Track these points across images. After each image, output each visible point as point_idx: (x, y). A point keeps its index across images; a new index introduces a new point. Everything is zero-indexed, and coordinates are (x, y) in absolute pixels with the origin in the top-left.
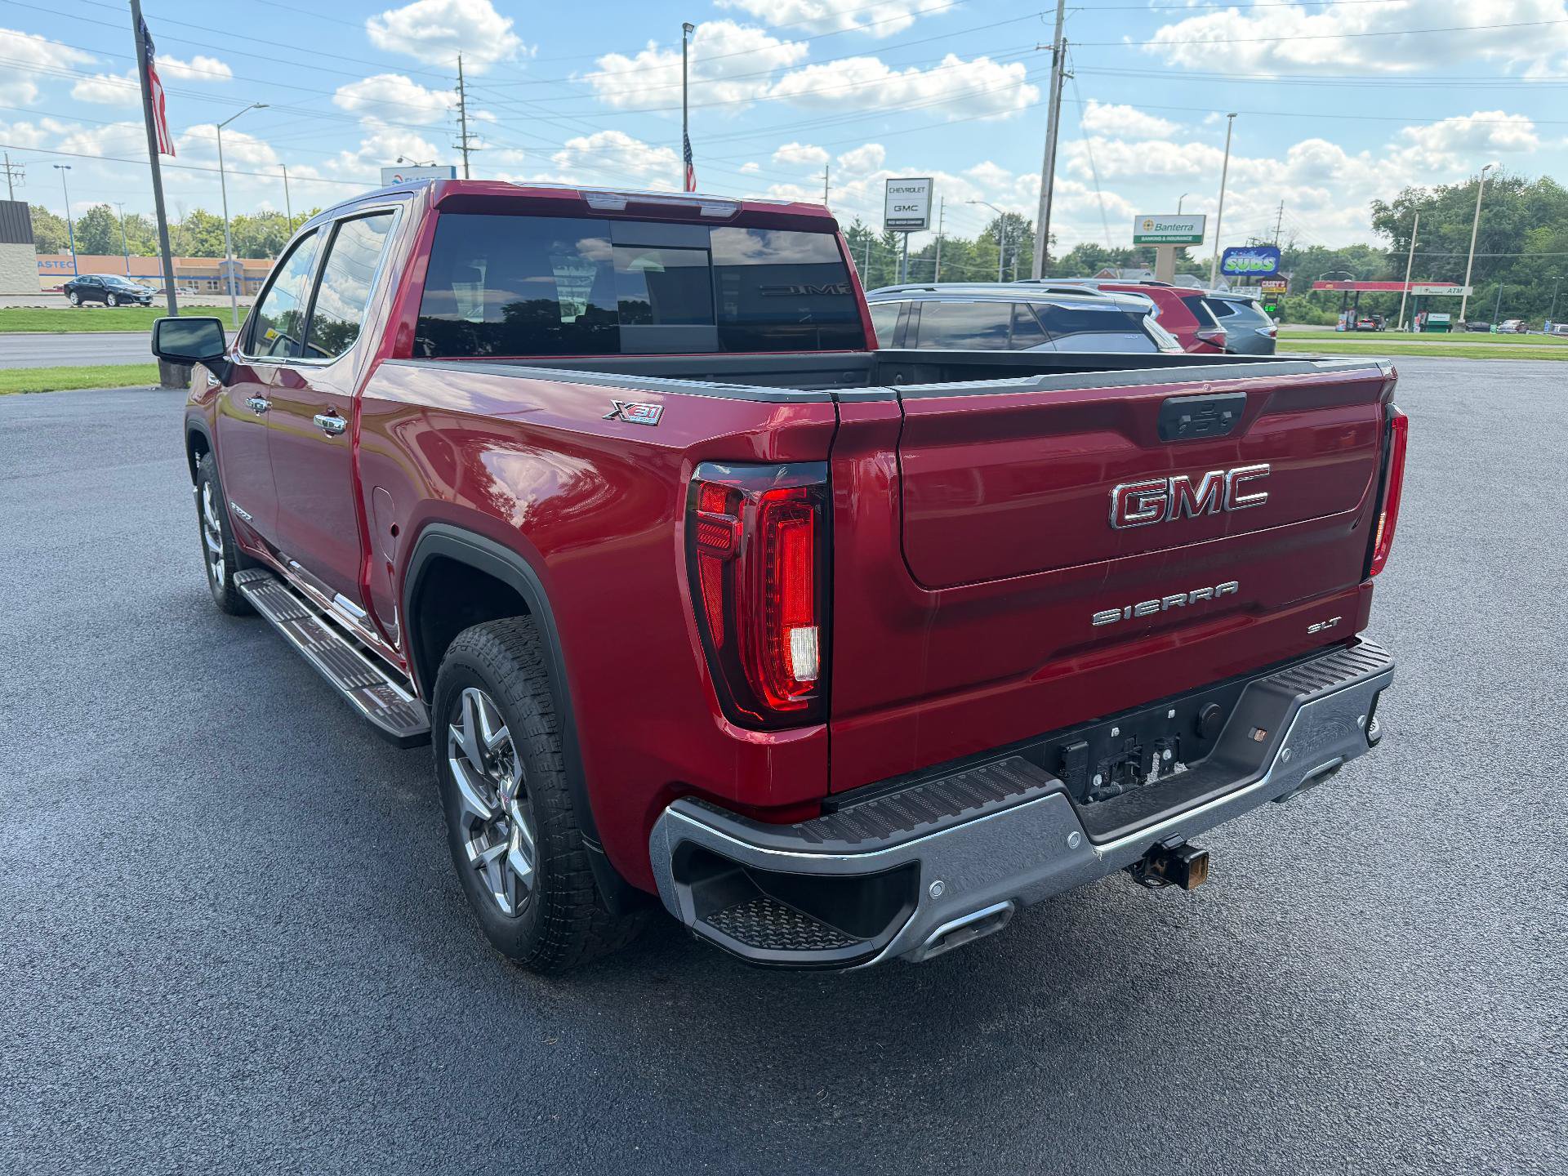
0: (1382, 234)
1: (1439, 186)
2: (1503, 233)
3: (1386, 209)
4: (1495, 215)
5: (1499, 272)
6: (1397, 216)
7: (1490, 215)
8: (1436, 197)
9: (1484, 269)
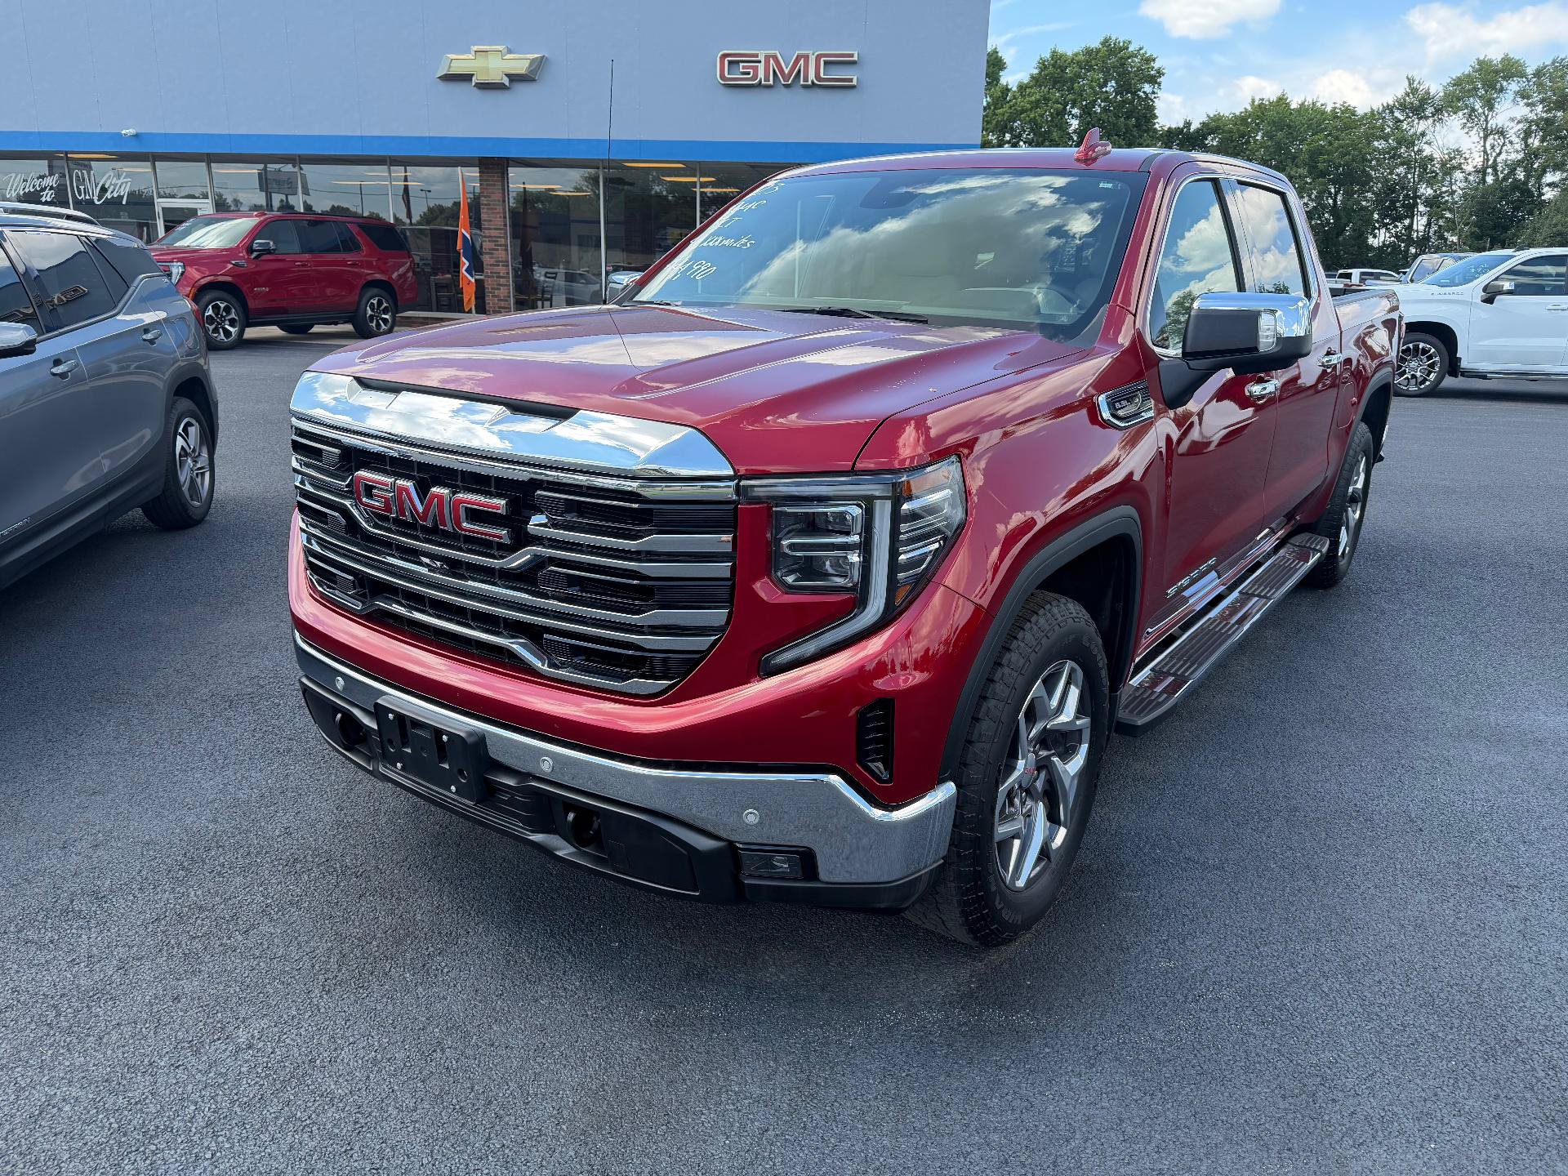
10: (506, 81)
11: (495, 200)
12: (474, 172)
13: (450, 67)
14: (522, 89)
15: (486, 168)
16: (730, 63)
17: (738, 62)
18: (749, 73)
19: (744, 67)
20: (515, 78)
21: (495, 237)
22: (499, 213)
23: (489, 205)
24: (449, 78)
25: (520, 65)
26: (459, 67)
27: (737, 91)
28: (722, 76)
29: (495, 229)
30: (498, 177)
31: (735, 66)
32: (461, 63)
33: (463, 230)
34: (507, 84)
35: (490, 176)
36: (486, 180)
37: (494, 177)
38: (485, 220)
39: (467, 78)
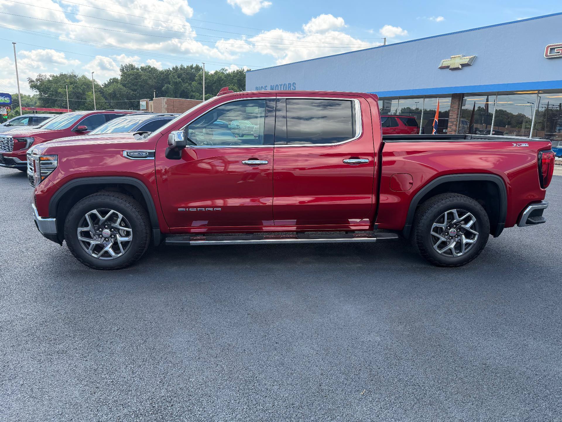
0: (35, 91)
1: (51, 75)
2: (79, 93)
3: (33, 81)
4: (75, 86)
5: (81, 106)
6: (38, 84)
7: (74, 87)
8: (51, 79)
9: (76, 105)
10: (460, 67)
11: (455, 109)
12: (449, 100)
13: (442, 64)
14: (466, 69)
15: (454, 97)
16: (551, 49)
17: (554, 49)
18: (559, 52)
19: (557, 50)
20: (463, 65)
21: (453, 121)
22: (455, 113)
23: (453, 110)
24: (442, 68)
25: (466, 60)
26: (445, 64)
27: (554, 60)
28: (546, 55)
29: (454, 119)
30: (458, 100)
31: (553, 50)
32: (446, 62)
33: (436, 120)
34: (460, 68)
35: (455, 100)
36: (453, 102)
37: (456, 100)
38: (451, 116)
39: (448, 67)
